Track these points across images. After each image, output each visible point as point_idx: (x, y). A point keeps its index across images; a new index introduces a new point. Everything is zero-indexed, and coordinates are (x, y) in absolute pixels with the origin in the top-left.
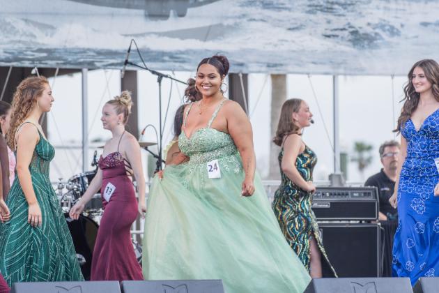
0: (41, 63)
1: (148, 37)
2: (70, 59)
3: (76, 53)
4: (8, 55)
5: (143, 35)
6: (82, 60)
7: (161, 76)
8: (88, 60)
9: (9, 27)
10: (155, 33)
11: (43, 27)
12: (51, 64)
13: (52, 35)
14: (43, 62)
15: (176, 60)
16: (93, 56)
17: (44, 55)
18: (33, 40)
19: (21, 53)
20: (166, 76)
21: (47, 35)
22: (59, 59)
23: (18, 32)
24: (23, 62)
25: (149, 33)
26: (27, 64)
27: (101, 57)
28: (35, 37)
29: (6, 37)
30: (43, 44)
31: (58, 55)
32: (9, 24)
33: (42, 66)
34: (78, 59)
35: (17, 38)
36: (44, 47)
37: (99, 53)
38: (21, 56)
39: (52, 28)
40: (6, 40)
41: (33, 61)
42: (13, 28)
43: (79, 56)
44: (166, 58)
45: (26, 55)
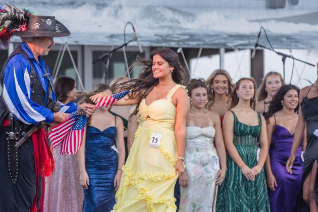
0: (184, 44)
1: (269, 23)
2: (207, 40)
3: (212, 36)
4: (158, 38)
5: (265, 20)
6: (217, 42)
7: (284, 57)
8: (222, 41)
9: (158, 16)
10: (275, 19)
11: (186, 14)
12: (193, 44)
13: (193, 21)
14: (186, 43)
15: (292, 40)
16: (226, 38)
17: (187, 37)
18: (178, 25)
19: (168, 35)
20: (289, 57)
21: (188, 21)
22: (199, 40)
23: (166, 19)
24: (171, 43)
25: (269, 19)
26: (173, 45)
27: (232, 39)
28: (179, 23)
29: (157, 23)
30: (186, 29)
31: (198, 38)
32: (159, 12)
33: (186, 46)
34: (214, 40)
35: (166, 24)
36: (187, 32)
37: (231, 36)
38: (168, 39)
39: (193, 15)
40: (156, 25)
41: (178, 42)
42: (162, 15)
43: (214, 38)
44: (284, 39)
45: (173, 37)
